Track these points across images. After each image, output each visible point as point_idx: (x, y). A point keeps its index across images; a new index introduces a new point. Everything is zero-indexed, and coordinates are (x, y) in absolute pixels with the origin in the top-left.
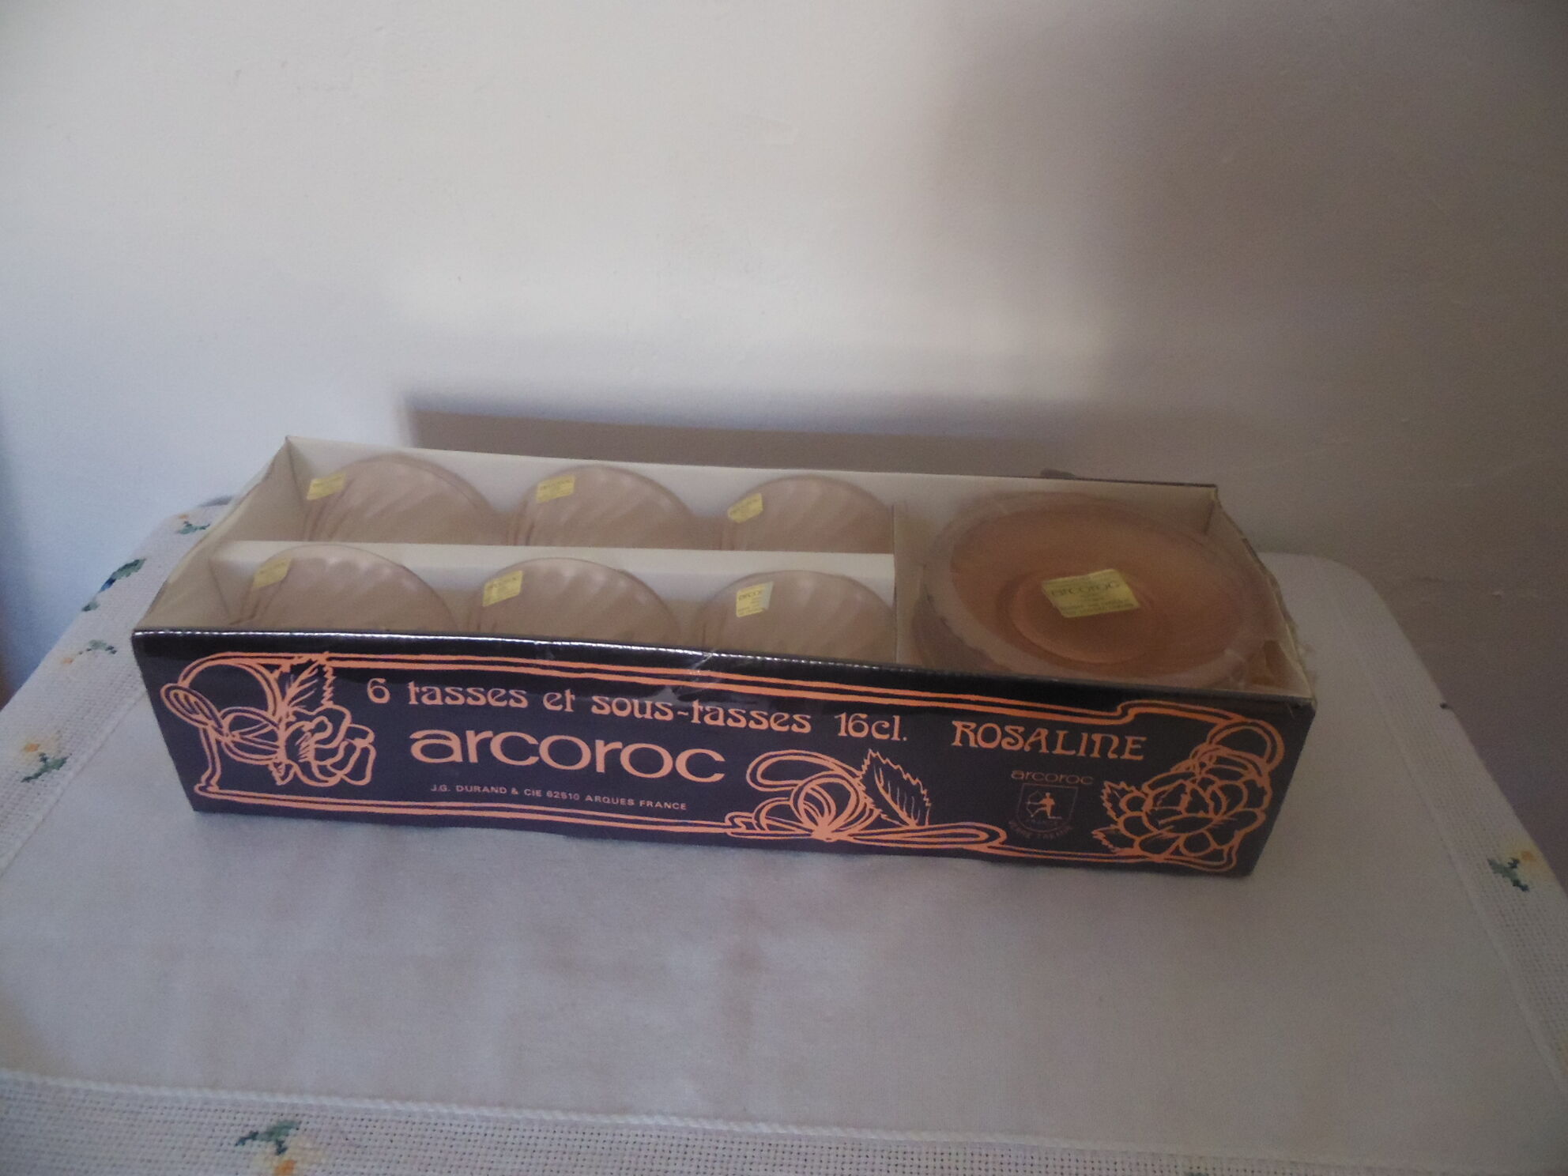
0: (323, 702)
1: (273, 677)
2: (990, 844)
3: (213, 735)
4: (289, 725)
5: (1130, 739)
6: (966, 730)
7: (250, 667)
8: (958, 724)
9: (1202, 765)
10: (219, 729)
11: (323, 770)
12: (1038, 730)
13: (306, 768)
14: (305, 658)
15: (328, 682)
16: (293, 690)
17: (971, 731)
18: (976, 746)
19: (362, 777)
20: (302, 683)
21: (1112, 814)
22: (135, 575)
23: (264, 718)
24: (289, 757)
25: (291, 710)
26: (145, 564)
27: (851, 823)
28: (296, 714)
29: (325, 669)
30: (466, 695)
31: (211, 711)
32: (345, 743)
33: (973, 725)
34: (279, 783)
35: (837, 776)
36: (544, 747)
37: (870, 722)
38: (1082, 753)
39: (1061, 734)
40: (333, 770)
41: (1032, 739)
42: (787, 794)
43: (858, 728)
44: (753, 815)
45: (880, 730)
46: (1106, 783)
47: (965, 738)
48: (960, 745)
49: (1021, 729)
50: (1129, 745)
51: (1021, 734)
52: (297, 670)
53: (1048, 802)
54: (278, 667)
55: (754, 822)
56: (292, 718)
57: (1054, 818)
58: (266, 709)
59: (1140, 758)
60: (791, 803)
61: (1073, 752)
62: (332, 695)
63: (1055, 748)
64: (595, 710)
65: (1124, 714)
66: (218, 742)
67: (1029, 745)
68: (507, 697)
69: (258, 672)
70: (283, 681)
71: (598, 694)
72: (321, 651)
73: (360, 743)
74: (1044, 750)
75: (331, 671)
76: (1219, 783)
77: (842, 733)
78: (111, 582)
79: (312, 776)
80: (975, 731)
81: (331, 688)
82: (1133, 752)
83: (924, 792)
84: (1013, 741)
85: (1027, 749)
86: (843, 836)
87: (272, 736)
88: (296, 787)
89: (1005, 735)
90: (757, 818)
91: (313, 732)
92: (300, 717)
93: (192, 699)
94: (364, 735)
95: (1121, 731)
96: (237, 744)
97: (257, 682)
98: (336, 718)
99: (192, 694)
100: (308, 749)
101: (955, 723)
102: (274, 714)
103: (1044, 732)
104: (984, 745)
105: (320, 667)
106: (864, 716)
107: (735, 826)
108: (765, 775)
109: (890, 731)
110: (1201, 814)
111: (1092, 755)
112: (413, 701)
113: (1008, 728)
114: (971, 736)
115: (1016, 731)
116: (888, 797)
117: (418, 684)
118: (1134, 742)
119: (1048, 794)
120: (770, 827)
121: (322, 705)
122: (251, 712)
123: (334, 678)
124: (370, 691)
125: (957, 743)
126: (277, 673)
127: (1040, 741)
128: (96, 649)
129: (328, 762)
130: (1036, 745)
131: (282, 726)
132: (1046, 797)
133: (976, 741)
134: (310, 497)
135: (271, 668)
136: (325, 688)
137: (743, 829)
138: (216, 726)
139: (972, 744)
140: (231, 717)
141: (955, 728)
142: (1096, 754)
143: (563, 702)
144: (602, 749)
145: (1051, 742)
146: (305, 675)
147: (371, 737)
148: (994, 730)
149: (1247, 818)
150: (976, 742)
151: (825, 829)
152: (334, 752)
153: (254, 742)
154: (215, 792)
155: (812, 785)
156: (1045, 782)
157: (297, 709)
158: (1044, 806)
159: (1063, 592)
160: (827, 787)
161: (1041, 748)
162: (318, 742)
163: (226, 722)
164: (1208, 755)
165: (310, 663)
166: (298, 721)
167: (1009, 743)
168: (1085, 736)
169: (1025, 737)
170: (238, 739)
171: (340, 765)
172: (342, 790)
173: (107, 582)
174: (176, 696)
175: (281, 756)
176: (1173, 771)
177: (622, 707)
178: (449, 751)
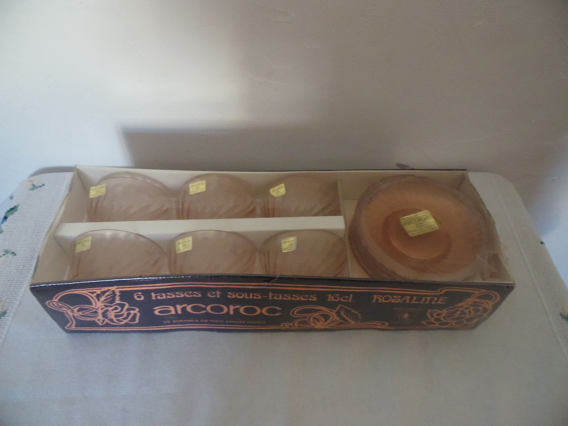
0: (116, 301)
1: (94, 295)
2: (383, 326)
3: (71, 314)
4: (102, 309)
5: (441, 298)
6: (378, 298)
7: (84, 293)
8: (375, 296)
9: (467, 304)
10: (73, 312)
11: (118, 320)
12: (406, 297)
13: (111, 320)
14: (106, 289)
15: (117, 295)
16: (103, 298)
19: (135, 321)
20: (106, 296)
21: (430, 317)
22: (16, 214)
23: (92, 308)
24: (104, 317)
25: (103, 304)
26: (20, 207)
27: (331, 323)
28: (104, 305)
29: (115, 291)
30: (176, 295)
31: (68, 307)
32: (127, 313)
33: (381, 296)
34: (101, 324)
35: (326, 312)
36: (209, 308)
37: (340, 297)
38: (422, 302)
39: (415, 297)
40: (122, 320)
41: (404, 299)
42: (305, 318)
43: (336, 298)
44: (292, 323)
45: (344, 299)
46: (429, 310)
47: (377, 300)
49: (400, 297)
52: (103, 293)
53: (406, 316)
54: (95, 292)
55: (292, 325)
56: (104, 307)
57: (408, 319)
58: (92, 305)
59: (444, 303)
60: (307, 320)
61: (419, 302)
62: (119, 299)
63: (412, 301)
64: (229, 297)
65: (441, 291)
66: (73, 316)
68: (193, 294)
69: (86, 294)
70: (98, 297)
71: (230, 292)
72: (113, 286)
73: (132, 312)
74: (408, 302)
75: (118, 292)
76: (472, 308)
77: (329, 300)
78: (5, 218)
79: (114, 322)
80: (382, 298)
81: (119, 297)
82: (442, 301)
83: (359, 314)
84: (396, 300)
85: (401, 302)
86: (327, 327)
87: (96, 312)
88: (107, 325)
89: (393, 298)
90: (294, 324)
91: (113, 310)
92: (106, 306)
93: (60, 304)
94: (134, 310)
95: (438, 297)
96: (81, 316)
97: (87, 298)
98: (122, 306)
99: (59, 303)
100: (112, 315)
102: (96, 306)
103: (409, 297)
104: (384, 301)
105: (113, 291)
106: (338, 295)
107: (284, 326)
108: (297, 313)
109: (348, 299)
110: (463, 316)
111: (426, 303)
112: (154, 298)
114: (380, 299)
115: (397, 297)
116: (345, 317)
117: (155, 293)
118: (443, 299)
120: (298, 326)
121: (115, 302)
122: (86, 306)
123: (120, 294)
124: (136, 297)
125: (374, 301)
126: (95, 294)
128: (7, 254)
129: (120, 318)
130: (405, 301)
131: (100, 309)
132: (406, 314)
133: (382, 300)
134: (91, 197)
135: (93, 293)
136: (116, 297)
137: (288, 327)
138: (71, 311)
139: (380, 301)
140: (78, 308)
143: (216, 294)
144: (232, 308)
145: (411, 299)
146: (107, 294)
147: (137, 310)
148: (389, 297)
149: (480, 316)
151: (319, 326)
152: (122, 315)
153: (88, 314)
154: (73, 328)
155: (316, 315)
156: (406, 310)
157: (105, 304)
158: (404, 316)
159: (409, 223)
160: (322, 315)
162: (115, 313)
163: (76, 310)
164: (470, 301)
165: (109, 290)
166: (105, 308)
167: (394, 301)
168: (424, 298)
169: (401, 299)
170: (82, 314)
171: (125, 319)
172: (126, 325)
173: (4, 218)
174: (53, 304)
175: (100, 317)
176: (456, 306)
177: (240, 295)
178: (170, 311)
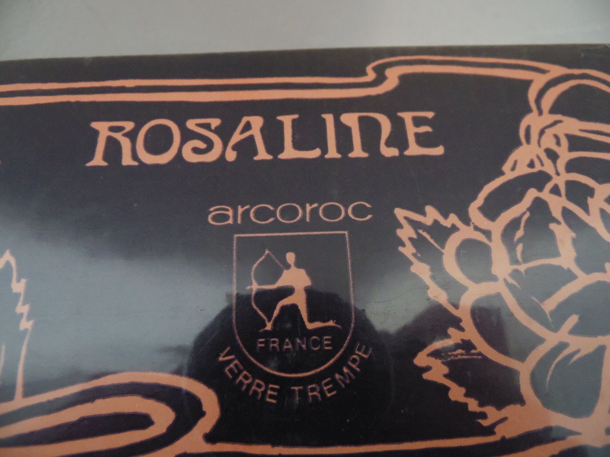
5: (407, 116)
6: (118, 136)
8: (102, 127)
12: (245, 119)
17: (125, 135)
18: (136, 163)
33: (129, 126)
38: (333, 153)
39: (287, 120)
41: (237, 137)
46: (400, 213)
47: (113, 150)
48: (105, 164)
49: (215, 122)
50: (411, 130)
51: (217, 131)
57: (318, 325)
59: (439, 151)
61: (315, 153)
63: (281, 149)
65: (380, 79)
67: (234, 148)
74: (263, 155)
80: (132, 136)
84: (202, 145)
85: (231, 156)
89: (187, 135)
95: (387, 107)
101: (95, 125)
103: (257, 122)
104: (148, 159)
111: (352, 155)
113: (191, 124)
114: (126, 143)
115: (207, 126)
118: (418, 122)
119: (291, 257)
125: (98, 160)
127: (251, 139)
130: (247, 148)
132: (288, 267)
133: (134, 154)
139: (127, 160)
141: (96, 133)
142: (358, 152)
145: (273, 139)
148: (167, 130)
150: (135, 156)
156: (277, 226)
158: (288, 291)
161: (256, 153)
164: (549, 132)
167: (196, 150)
168: (329, 119)
169: (225, 137)
176: (509, 173)
